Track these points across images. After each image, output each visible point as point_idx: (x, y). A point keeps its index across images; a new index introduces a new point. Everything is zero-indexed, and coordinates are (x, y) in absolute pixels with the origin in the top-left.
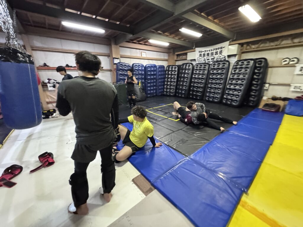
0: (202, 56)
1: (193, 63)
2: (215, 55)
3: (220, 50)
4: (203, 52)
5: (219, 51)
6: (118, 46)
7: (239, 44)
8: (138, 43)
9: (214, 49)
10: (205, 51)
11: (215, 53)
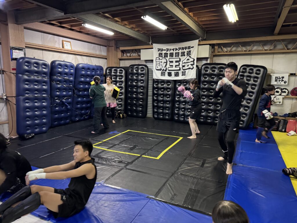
0: (163, 57)
1: (148, 65)
2: (181, 56)
3: (187, 50)
4: (165, 50)
6: (21, 27)
7: (210, 45)
8: (60, 25)
9: (180, 48)
10: (166, 50)
11: (181, 53)
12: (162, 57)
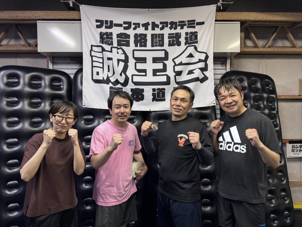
0: (115, 44)
2: (170, 45)
3: (186, 29)
4: (120, 25)
5: (183, 32)
9: (165, 24)
10: (124, 25)
11: (169, 38)
12: (112, 44)
